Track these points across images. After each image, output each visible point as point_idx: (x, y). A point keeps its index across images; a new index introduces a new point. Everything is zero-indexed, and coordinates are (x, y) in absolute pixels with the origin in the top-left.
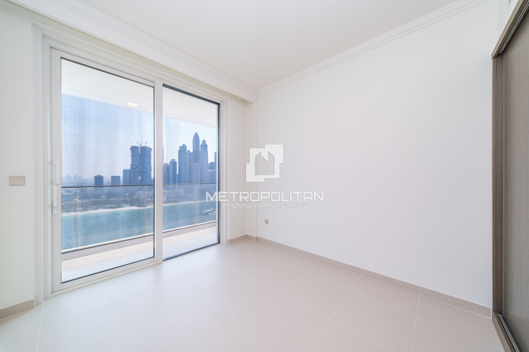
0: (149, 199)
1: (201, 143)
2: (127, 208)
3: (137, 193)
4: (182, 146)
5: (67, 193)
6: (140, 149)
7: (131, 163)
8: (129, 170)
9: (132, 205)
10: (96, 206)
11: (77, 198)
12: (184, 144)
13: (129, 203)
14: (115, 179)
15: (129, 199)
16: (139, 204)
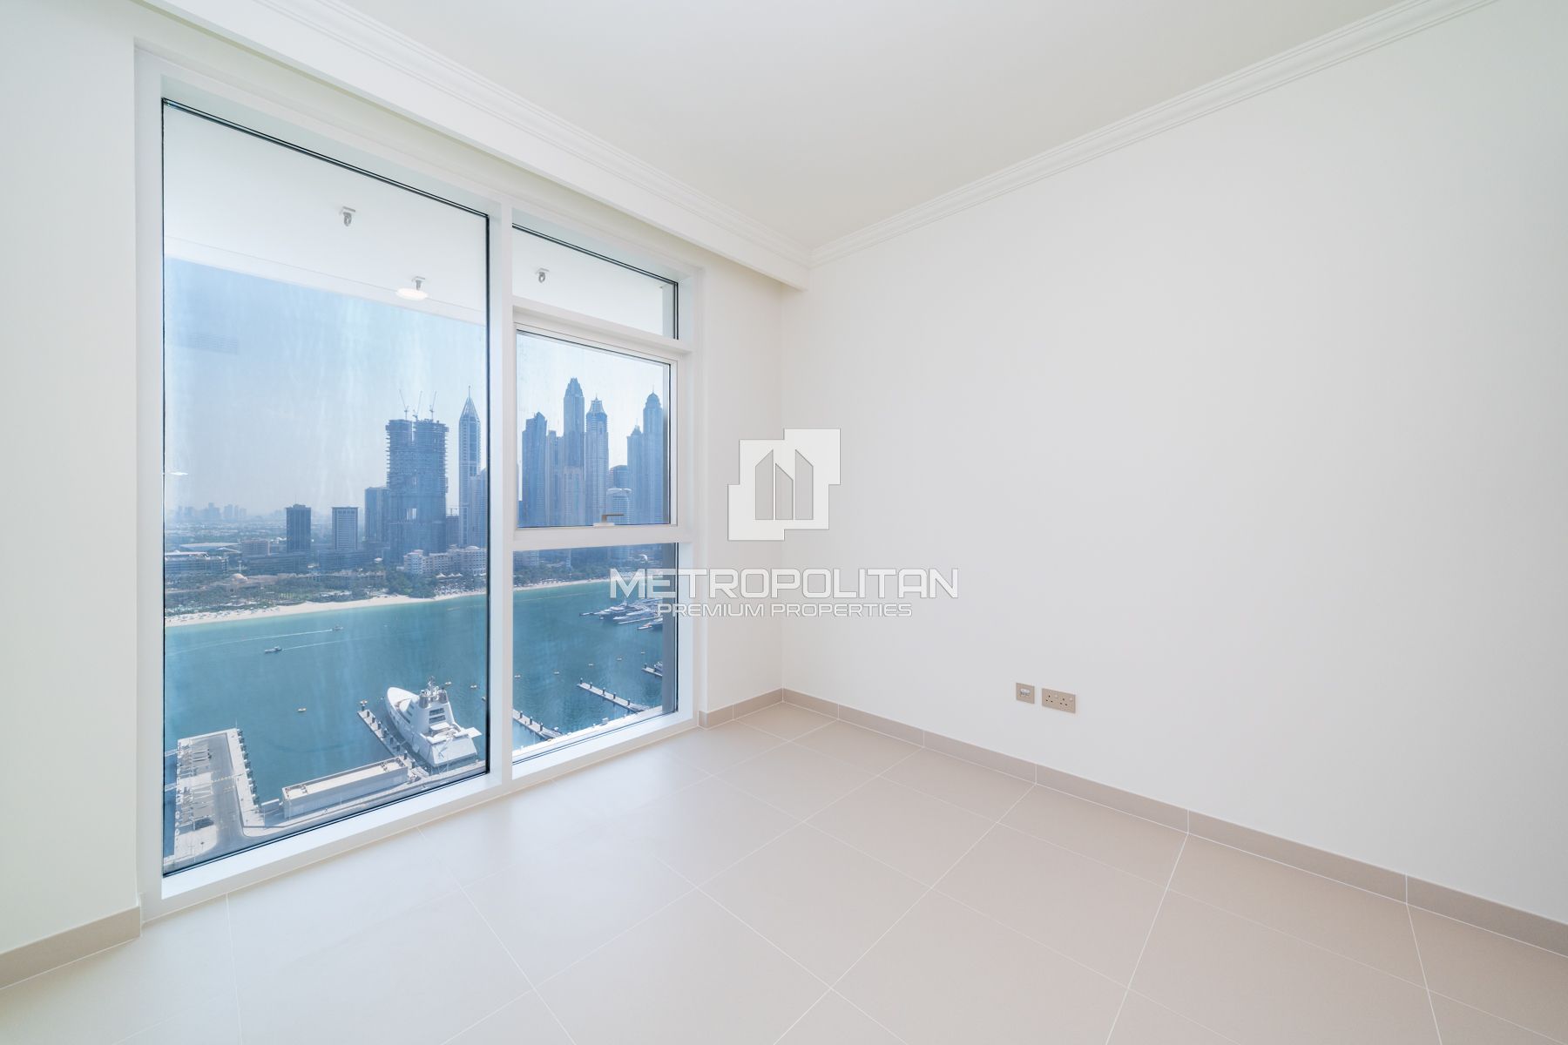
0: (442, 575)
1: (587, 408)
2: (382, 601)
3: (404, 556)
4: (533, 417)
5: (213, 558)
6: (414, 430)
7: (389, 470)
8: (384, 491)
9: (392, 591)
10: (294, 595)
11: (237, 572)
12: (539, 414)
13: (385, 587)
14: (343, 515)
15: (384, 574)
16: (413, 587)
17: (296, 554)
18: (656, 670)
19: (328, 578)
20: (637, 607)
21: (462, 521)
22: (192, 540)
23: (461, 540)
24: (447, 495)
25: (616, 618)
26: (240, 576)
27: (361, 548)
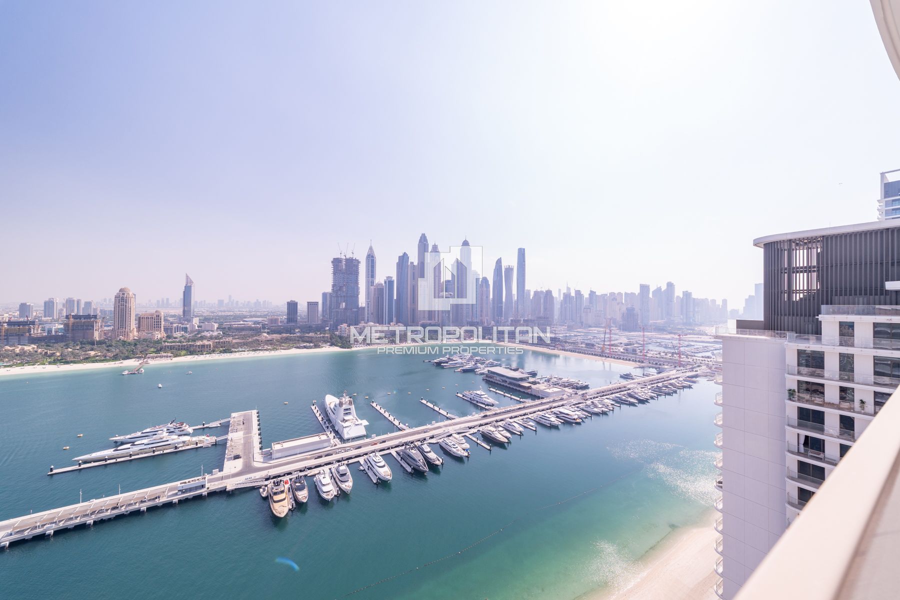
2: (328, 349)
3: (339, 327)
4: (402, 255)
6: (344, 263)
7: (332, 283)
8: (330, 294)
9: (332, 344)
10: (288, 345)
11: (265, 332)
12: (405, 253)
13: (328, 342)
14: (312, 305)
15: (329, 336)
16: (342, 343)
17: (290, 324)
18: (463, 396)
19: (304, 337)
20: (454, 359)
21: (366, 309)
22: (248, 317)
23: (366, 318)
24: (359, 296)
25: (442, 364)
26: (265, 334)
27: (320, 322)
